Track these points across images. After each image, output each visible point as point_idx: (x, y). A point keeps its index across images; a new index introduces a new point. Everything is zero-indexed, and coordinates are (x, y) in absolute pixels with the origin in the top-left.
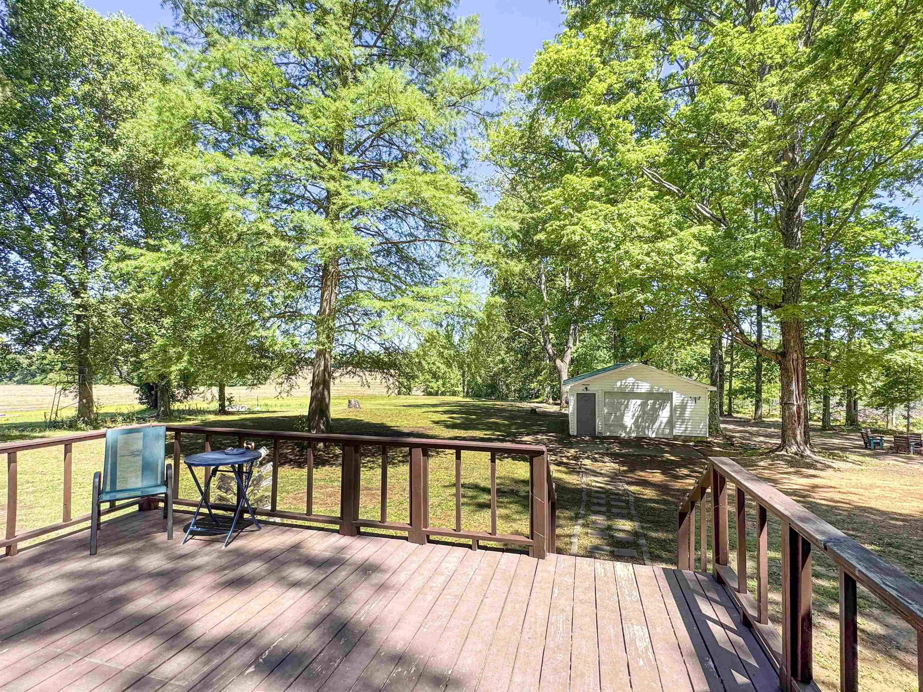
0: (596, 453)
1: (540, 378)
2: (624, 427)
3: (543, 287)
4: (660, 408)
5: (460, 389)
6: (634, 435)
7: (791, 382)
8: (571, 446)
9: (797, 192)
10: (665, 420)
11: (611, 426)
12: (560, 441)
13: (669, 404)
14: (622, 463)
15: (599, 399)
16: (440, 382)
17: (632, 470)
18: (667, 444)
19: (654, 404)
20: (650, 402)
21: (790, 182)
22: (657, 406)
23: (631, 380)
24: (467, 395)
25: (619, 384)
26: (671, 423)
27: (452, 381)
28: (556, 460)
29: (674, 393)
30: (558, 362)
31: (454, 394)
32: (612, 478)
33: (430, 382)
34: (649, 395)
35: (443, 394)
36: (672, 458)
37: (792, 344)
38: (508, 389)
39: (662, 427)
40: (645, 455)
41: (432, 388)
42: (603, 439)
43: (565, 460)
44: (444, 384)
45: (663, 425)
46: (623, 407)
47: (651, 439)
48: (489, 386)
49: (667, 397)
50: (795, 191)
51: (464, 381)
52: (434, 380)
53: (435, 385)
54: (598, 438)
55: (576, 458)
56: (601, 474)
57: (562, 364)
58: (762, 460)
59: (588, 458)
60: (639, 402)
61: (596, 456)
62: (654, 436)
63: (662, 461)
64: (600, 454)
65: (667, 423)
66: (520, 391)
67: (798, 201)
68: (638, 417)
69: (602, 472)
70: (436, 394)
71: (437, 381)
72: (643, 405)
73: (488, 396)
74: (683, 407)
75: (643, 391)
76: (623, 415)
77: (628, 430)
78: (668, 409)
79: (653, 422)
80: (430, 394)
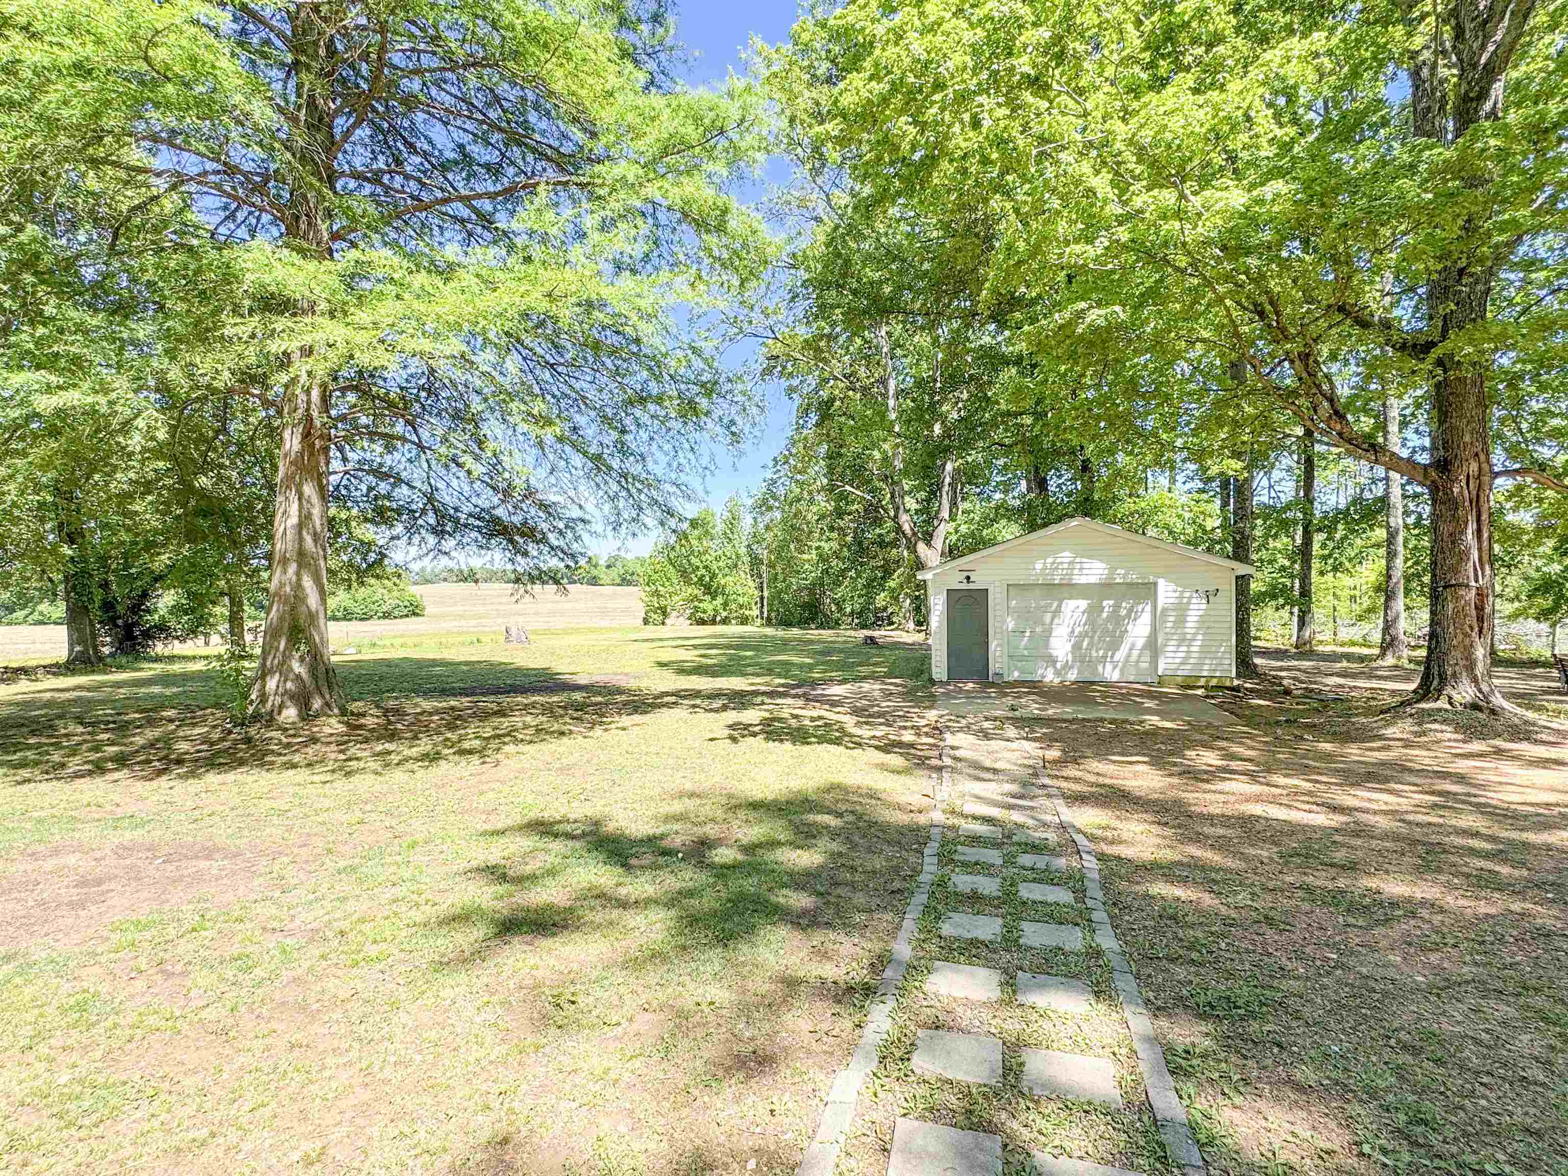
0: (987, 719)
1: (892, 584)
2: (1052, 661)
3: (891, 403)
4: (1128, 616)
5: (756, 612)
6: (1072, 676)
7: (1463, 532)
8: (932, 701)
9: (1491, 48)
10: (1140, 643)
11: (1023, 658)
12: (909, 694)
13: (1148, 608)
14: (1049, 741)
15: (995, 600)
16: (720, 600)
17: (1071, 758)
18: (1150, 695)
19: (1117, 607)
20: (1108, 603)
21: (1469, 26)
22: (1123, 612)
23: (1066, 556)
24: (769, 622)
25: (1039, 566)
26: (1153, 647)
27: (741, 600)
28: (885, 737)
29: (1161, 582)
30: (921, 547)
31: (744, 621)
32: (1024, 785)
33: (701, 601)
34: (1106, 588)
35: (725, 621)
36: (1168, 725)
37: (1467, 439)
38: (840, 609)
39: (1134, 657)
40: (1102, 720)
41: (705, 612)
42: (1003, 687)
43: (908, 737)
44: (725, 605)
45: (1135, 653)
46: (1048, 618)
47: (1109, 684)
48: (805, 606)
49: (1147, 590)
50: (1483, 47)
51: (762, 598)
52: (708, 597)
53: (708, 606)
54: (993, 685)
55: (937, 731)
56: (995, 771)
57: (929, 552)
58: (1388, 724)
59: (967, 729)
60: (1083, 604)
61: (986, 725)
62: (1115, 677)
63: (1146, 733)
64: (995, 719)
65: (1144, 648)
66: (860, 614)
67: (1492, 71)
68: (1082, 636)
69: (997, 766)
70: (713, 622)
71: (714, 598)
72: (1094, 611)
73: (803, 623)
74: (1181, 610)
75: (1093, 580)
76: (1048, 634)
77: (1059, 665)
78: (1146, 618)
79: (1115, 646)
80: (702, 622)
